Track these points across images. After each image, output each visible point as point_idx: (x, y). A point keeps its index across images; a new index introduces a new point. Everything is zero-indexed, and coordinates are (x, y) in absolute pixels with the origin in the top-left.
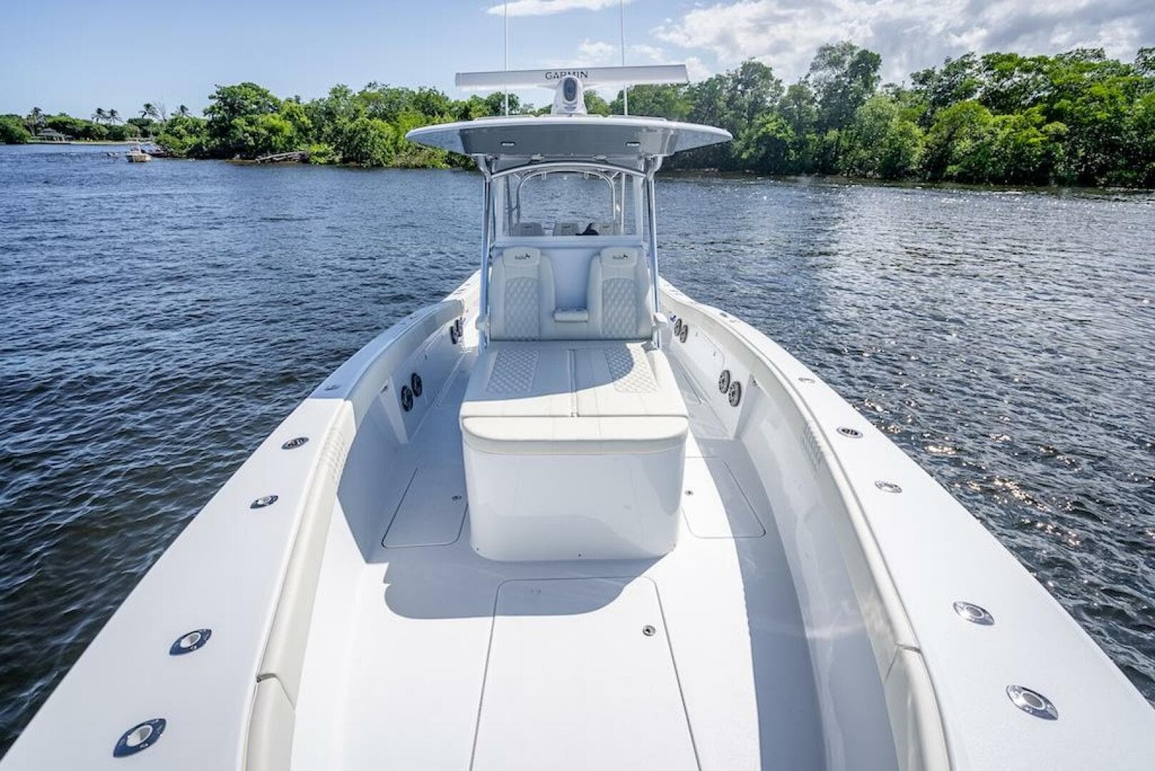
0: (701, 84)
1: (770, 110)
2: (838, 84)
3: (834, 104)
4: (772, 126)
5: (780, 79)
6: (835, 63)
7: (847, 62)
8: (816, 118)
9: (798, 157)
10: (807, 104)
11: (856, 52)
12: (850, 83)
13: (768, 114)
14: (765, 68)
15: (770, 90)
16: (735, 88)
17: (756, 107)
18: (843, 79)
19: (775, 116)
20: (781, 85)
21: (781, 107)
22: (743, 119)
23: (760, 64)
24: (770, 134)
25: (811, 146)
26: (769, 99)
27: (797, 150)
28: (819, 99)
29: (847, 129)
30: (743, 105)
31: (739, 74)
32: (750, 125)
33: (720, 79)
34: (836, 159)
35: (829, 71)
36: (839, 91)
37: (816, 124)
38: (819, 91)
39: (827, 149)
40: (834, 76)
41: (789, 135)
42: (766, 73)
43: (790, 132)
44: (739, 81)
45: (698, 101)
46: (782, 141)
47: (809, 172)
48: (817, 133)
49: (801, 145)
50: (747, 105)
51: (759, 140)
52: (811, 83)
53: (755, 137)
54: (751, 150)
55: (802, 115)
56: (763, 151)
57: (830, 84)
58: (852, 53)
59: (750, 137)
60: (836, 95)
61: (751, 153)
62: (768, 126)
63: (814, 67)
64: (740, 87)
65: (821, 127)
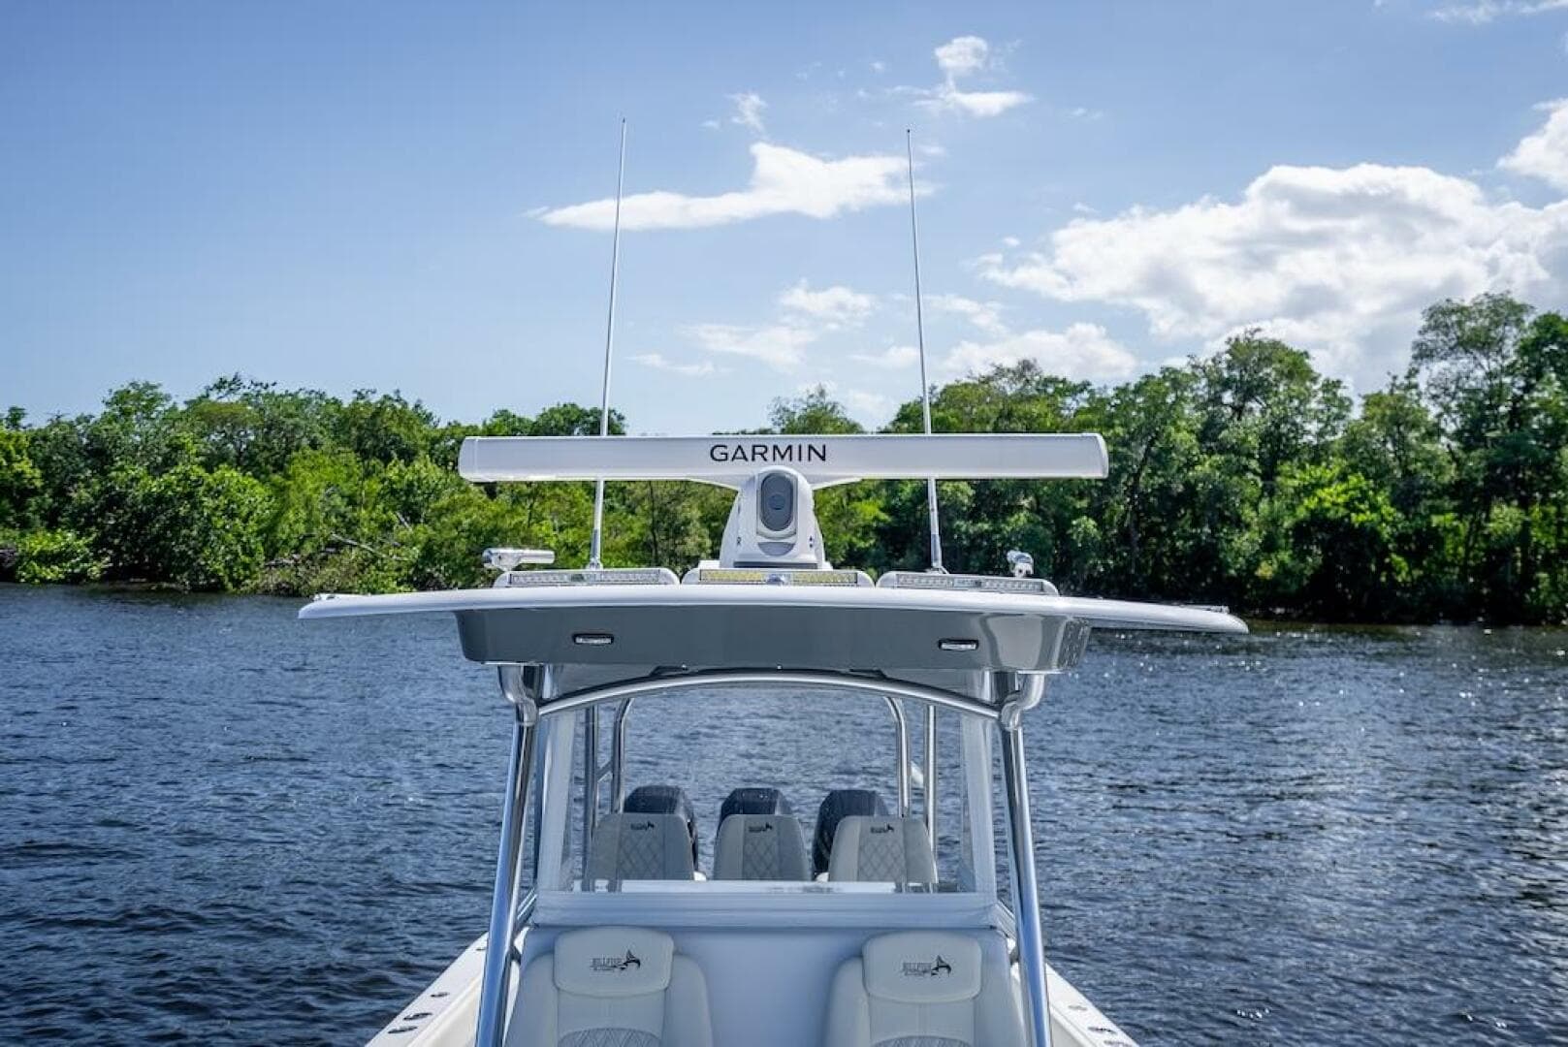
0: (1122, 391)
1: (1318, 455)
2: (1496, 394)
3: (1495, 440)
4: (1332, 496)
5: (1333, 378)
6: (1480, 343)
7: (1509, 342)
8: (1451, 474)
9: (1417, 573)
10: (1423, 439)
11: (1529, 319)
12: (1528, 389)
13: (1316, 461)
14: (1291, 353)
15: (1313, 405)
16: (1216, 400)
17: (1277, 448)
18: (1507, 380)
19: (1337, 470)
20: (1340, 392)
21: (1351, 447)
22: (1250, 476)
23: (1276, 345)
24: (1331, 514)
25: (1449, 546)
26: (1313, 427)
27: (1414, 559)
28: (1451, 428)
29: (1543, 503)
30: (1244, 440)
31: (1224, 365)
32: (1270, 491)
33: (1175, 380)
34: (1527, 580)
35: (1463, 362)
36: (1503, 409)
37: (1456, 490)
38: (1447, 409)
39: (1500, 552)
40: (1480, 373)
41: (1383, 516)
42: (1296, 367)
43: (1387, 509)
44: (1226, 384)
45: (1119, 430)
46: (1368, 536)
47: (1460, 616)
48: (1461, 512)
49: (1422, 544)
50: (1253, 441)
51: (1302, 533)
52: (1423, 387)
53: (1288, 523)
54: (1285, 556)
55: (1412, 467)
56: (1315, 558)
57: (1475, 391)
58: (1519, 322)
59: (1274, 521)
60: (1496, 418)
61: (1282, 564)
62: (1321, 493)
63: (1424, 353)
64: (1228, 397)
65: (1471, 497)
